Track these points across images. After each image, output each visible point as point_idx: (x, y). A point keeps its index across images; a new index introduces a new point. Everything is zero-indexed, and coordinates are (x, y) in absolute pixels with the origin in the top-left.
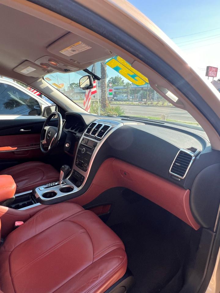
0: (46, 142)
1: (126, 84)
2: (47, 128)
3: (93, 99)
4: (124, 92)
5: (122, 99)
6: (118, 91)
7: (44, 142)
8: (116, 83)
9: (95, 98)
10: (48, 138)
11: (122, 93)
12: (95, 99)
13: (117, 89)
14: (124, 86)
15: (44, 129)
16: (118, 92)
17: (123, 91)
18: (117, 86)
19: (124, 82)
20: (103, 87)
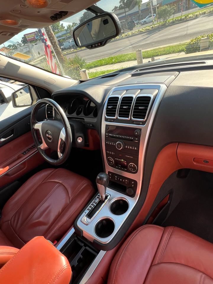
0: (46, 146)
1: (67, 27)
2: (38, 126)
3: (39, 58)
4: (68, 37)
5: (69, 46)
6: (62, 38)
7: (43, 146)
8: (56, 30)
9: (41, 55)
10: (50, 141)
11: (67, 39)
12: (41, 57)
13: (60, 37)
14: (66, 30)
15: (34, 128)
16: (62, 40)
17: (66, 37)
18: (58, 33)
19: (64, 26)
20: (52, 38)
